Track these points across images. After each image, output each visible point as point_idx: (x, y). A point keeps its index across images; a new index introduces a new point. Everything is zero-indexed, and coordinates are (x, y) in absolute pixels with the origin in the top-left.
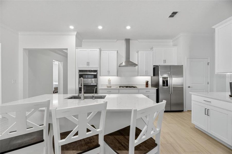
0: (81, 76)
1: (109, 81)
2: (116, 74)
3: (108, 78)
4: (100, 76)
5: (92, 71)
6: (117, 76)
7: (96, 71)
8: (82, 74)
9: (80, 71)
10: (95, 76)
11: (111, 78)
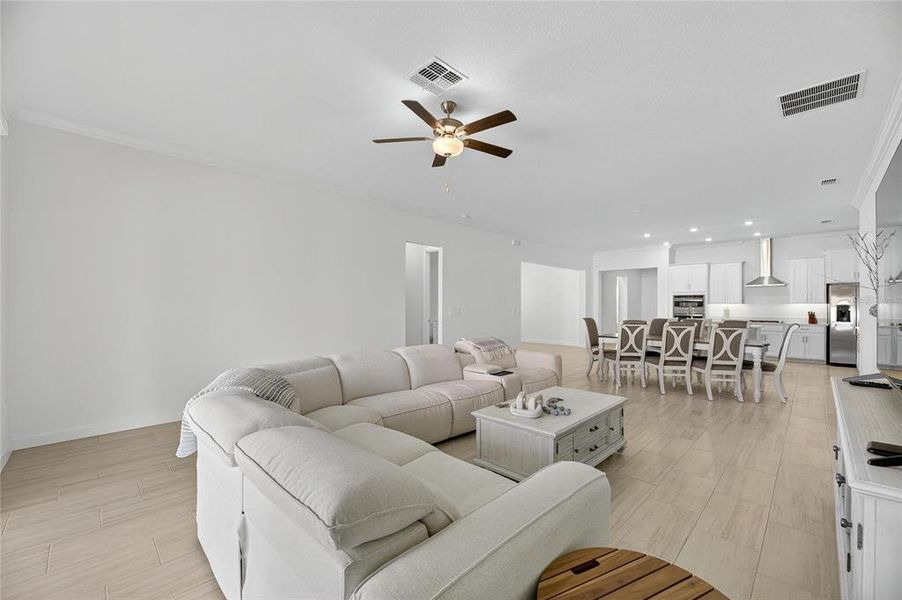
0: (677, 304)
1: (727, 312)
2: (740, 299)
3: (724, 306)
4: (709, 303)
5: (695, 297)
6: (743, 302)
7: (702, 296)
8: (679, 302)
9: (675, 297)
10: (701, 304)
11: (730, 306)
